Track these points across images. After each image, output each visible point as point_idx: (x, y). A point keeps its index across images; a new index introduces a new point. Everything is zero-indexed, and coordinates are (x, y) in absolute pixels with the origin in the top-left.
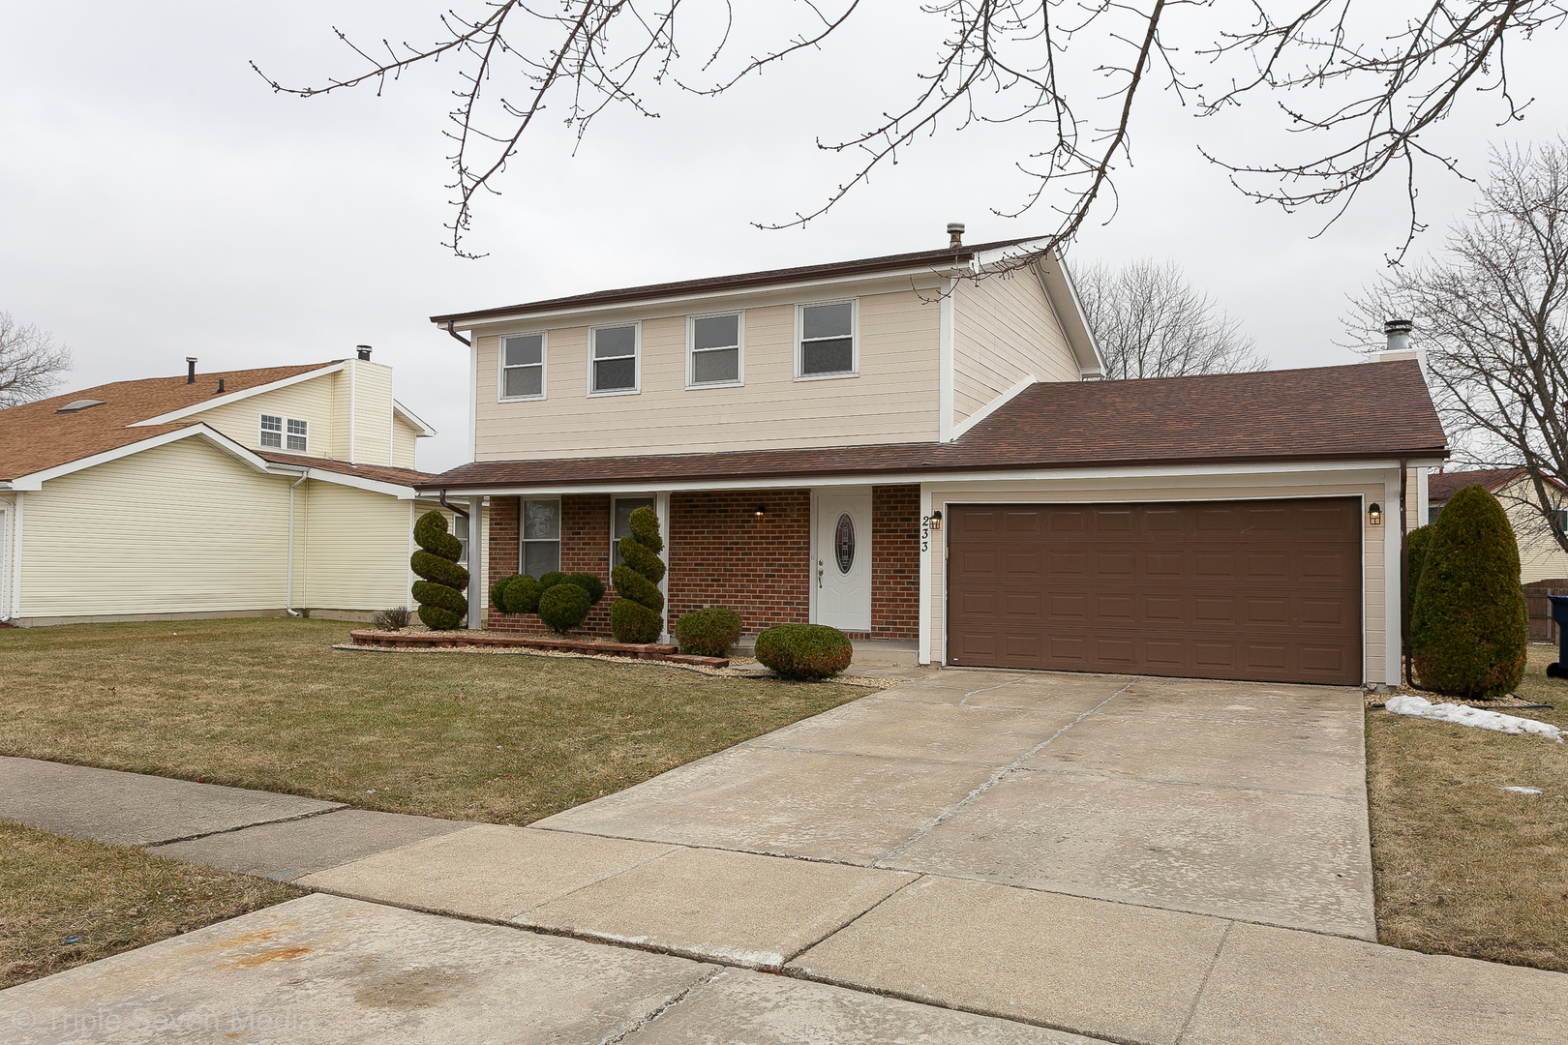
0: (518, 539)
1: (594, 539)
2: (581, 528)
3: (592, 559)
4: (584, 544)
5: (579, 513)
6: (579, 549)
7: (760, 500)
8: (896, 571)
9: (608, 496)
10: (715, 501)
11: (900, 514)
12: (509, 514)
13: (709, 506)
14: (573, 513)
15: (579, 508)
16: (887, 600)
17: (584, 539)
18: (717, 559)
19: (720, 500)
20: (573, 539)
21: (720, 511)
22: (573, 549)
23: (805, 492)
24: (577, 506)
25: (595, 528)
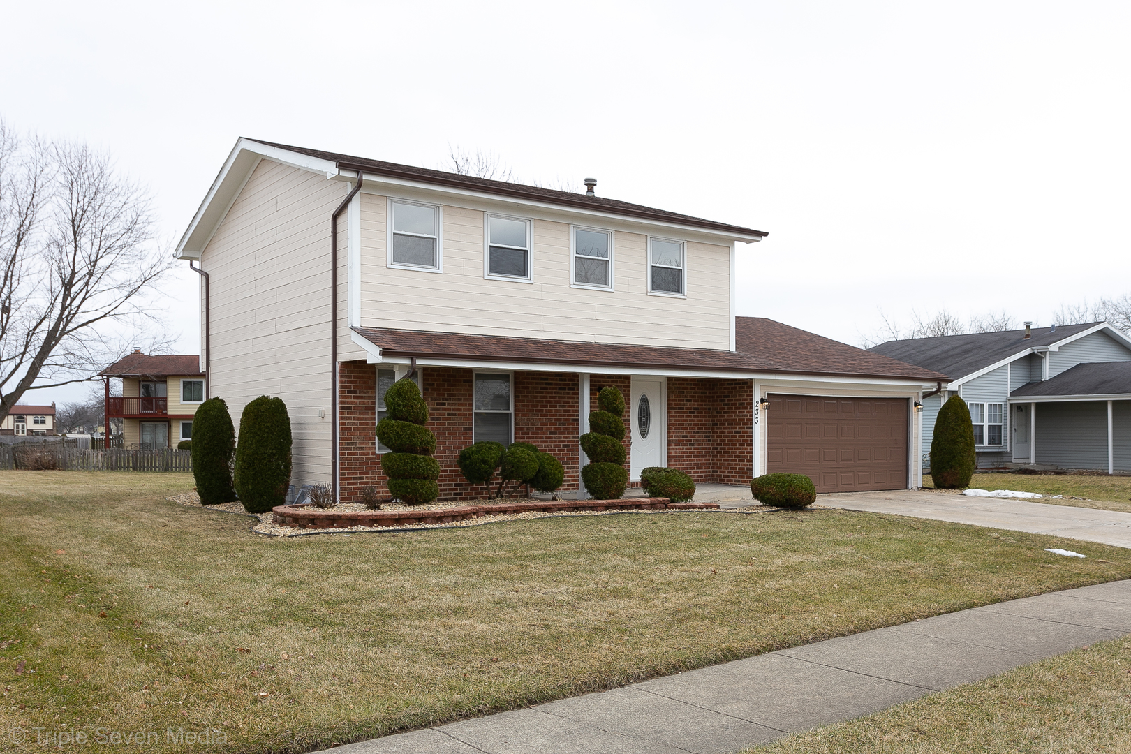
0: (374, 408)
1: (460, 410)
2: (446, 400)
3: (458, 429)
4: (449, 414)
5: (444, 385)
6: (444, 419)
7: (598, 381)
8: (683, 437)
9: (470, 370)
10: (565, 380)
11: (686, 396)
12: (364, 382)
13: (560, 384)
14: (438, 385)
15: (443, 380)
16: (679, 457)
17: (449, 409)
18: (567, 429)
19: (569, 380)
20: (438, 409)
21: (569, 389)
22: (438, 419)
23: (628, 377)
24: (441, 378)
25: (460, 400)
